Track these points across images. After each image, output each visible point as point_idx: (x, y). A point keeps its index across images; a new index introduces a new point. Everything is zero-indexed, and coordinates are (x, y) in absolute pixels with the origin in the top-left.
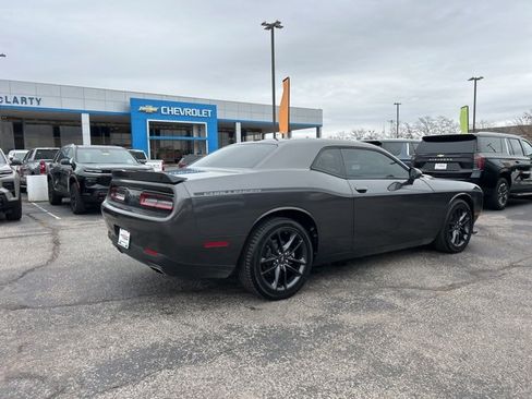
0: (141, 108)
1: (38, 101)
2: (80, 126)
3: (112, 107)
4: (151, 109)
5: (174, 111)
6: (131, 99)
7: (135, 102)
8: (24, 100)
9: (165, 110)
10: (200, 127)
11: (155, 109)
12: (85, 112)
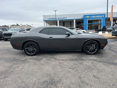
0: (86, 17)
1: (66, 18)
2: (73, 22)
3: (80, 17)
4: (88, 17)
5: (94, 17)
6: (84, 15)
7: (85, 16)
8: (64, 18)
9: (92, 17)
10: (101, 20)
11: (89, 17)
12: (74, 19)
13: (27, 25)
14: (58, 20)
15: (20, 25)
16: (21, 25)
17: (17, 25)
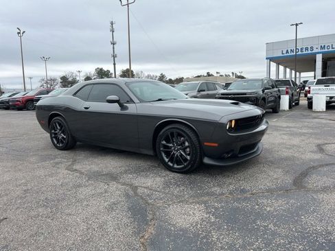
13: (233, 73)
14: (318, 53)
15: (215, 75)
16: (218, 75)
17: (209, 75)
